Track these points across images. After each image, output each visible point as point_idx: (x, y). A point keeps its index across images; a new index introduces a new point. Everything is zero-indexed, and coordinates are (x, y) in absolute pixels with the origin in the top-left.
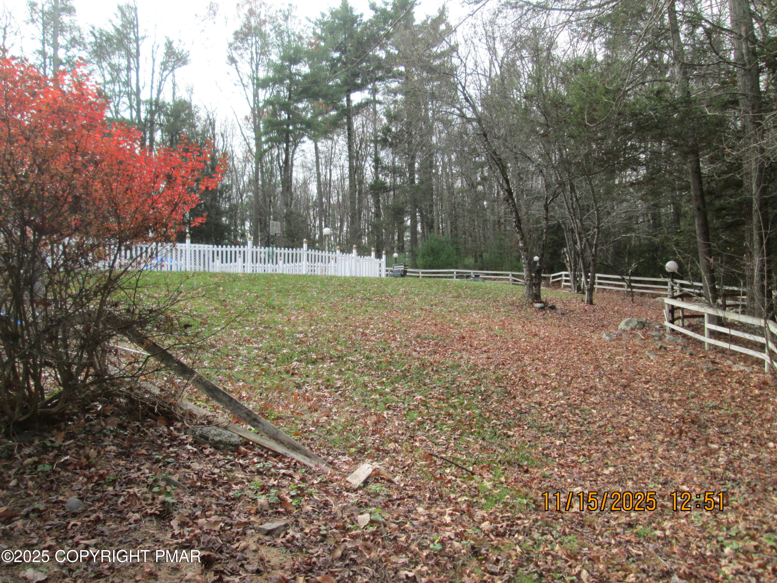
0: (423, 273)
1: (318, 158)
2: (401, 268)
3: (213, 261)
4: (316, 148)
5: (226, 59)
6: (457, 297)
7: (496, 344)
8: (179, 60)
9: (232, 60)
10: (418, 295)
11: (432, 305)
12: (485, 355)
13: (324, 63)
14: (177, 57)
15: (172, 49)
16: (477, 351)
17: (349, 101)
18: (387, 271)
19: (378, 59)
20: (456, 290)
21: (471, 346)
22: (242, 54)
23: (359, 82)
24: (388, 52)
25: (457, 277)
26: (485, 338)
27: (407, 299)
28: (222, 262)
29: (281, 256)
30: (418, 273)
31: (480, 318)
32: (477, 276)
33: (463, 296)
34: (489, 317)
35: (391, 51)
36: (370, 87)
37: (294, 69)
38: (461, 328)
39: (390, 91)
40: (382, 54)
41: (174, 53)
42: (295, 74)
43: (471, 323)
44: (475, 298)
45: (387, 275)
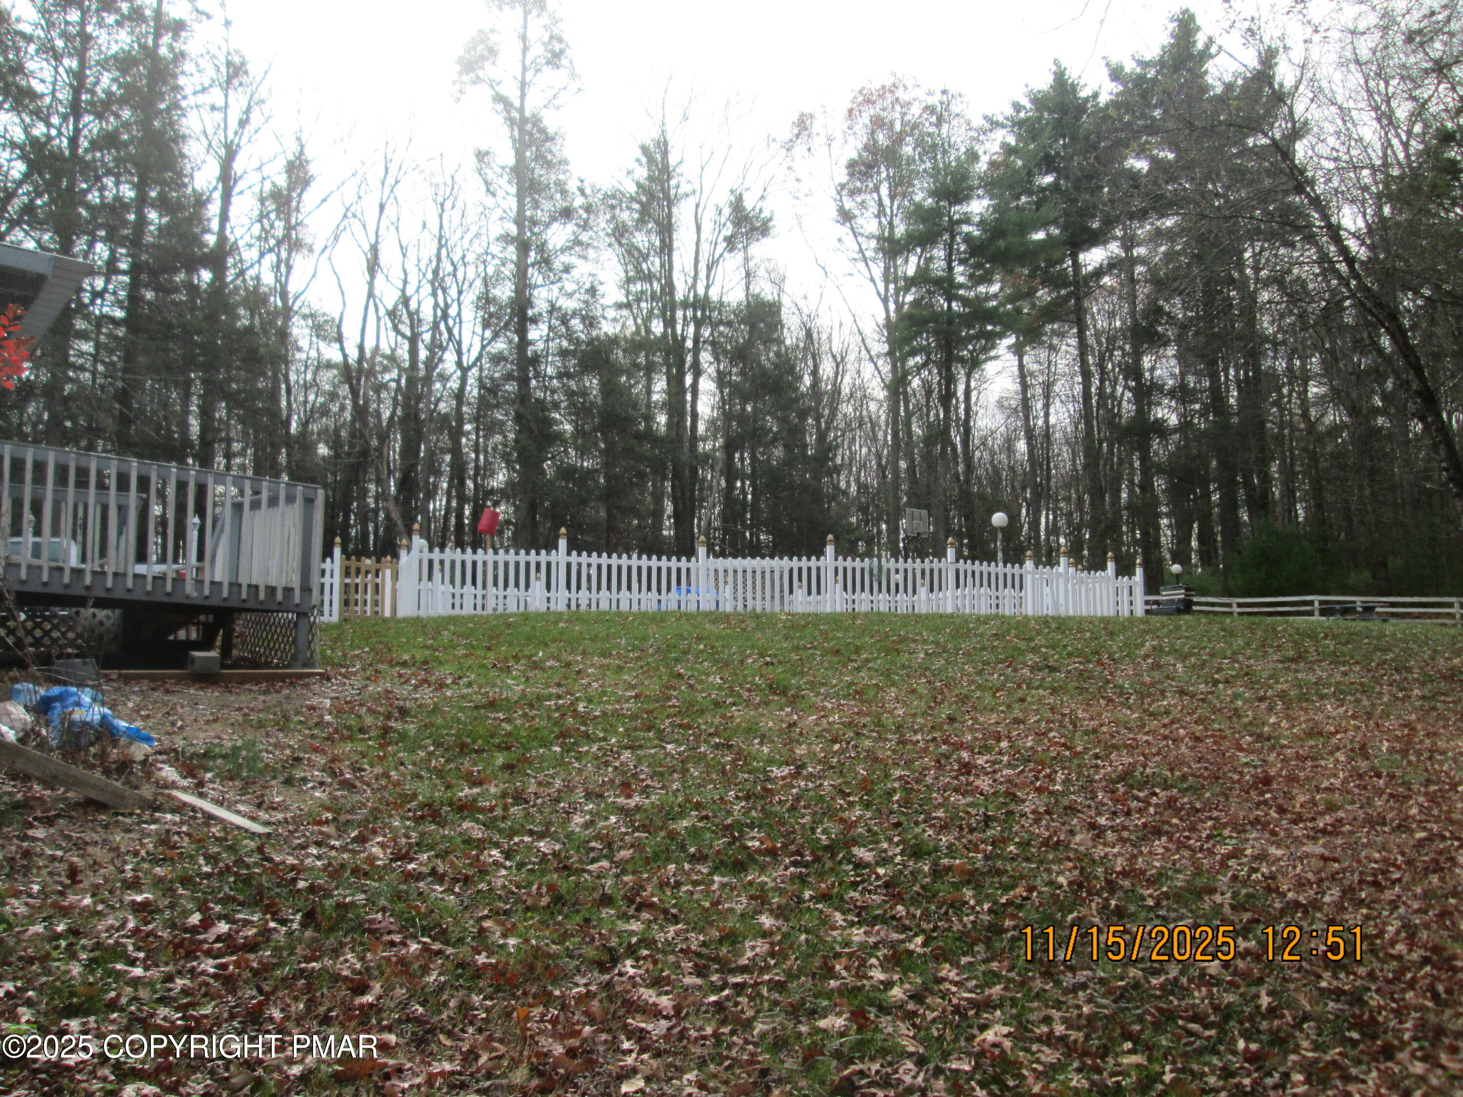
0: (1240, 605)
1: (1025, 386)
2: (1179, 595)
3: (791, 592)
4: (1021, 367)
5: (834, 214)
6: (1292, 660)
7: (1369, 802)
8: (753, 229)
9: (846, 216)
10: (1184, 658)
11: (1216, 683)
12: (1316, 848)
13: (1023, 199)
14: (752, 224)
15: (744, 209)
16: (1298, 831)
17: (1076, 265)
18: (1147, 603)
19: (1134, 176)
20: (1295, 642)
21: (1281, 810)
22: (863, 202)
23: (1095, 225)
24: (1154, 160)
25: (1323, 613)
26: (1337, 783)
27: (1156, 666)
28: (809, 593)
29: (923, 577)
30: (1229, 605)
31: (1344, 717)
32: (1368, 610)
33: (1313, 656)
34: (1369, 715)
35: (1162, 155)
36: (1119, 233)
37: (957, 211)
38: (1272, 748)
39: (1159, 235)
40: (1141, 165)
41: (746, 218)
42: (960, 222)
43: (1310, 734)
44: (1344, 664)
45: (1147, 612)
